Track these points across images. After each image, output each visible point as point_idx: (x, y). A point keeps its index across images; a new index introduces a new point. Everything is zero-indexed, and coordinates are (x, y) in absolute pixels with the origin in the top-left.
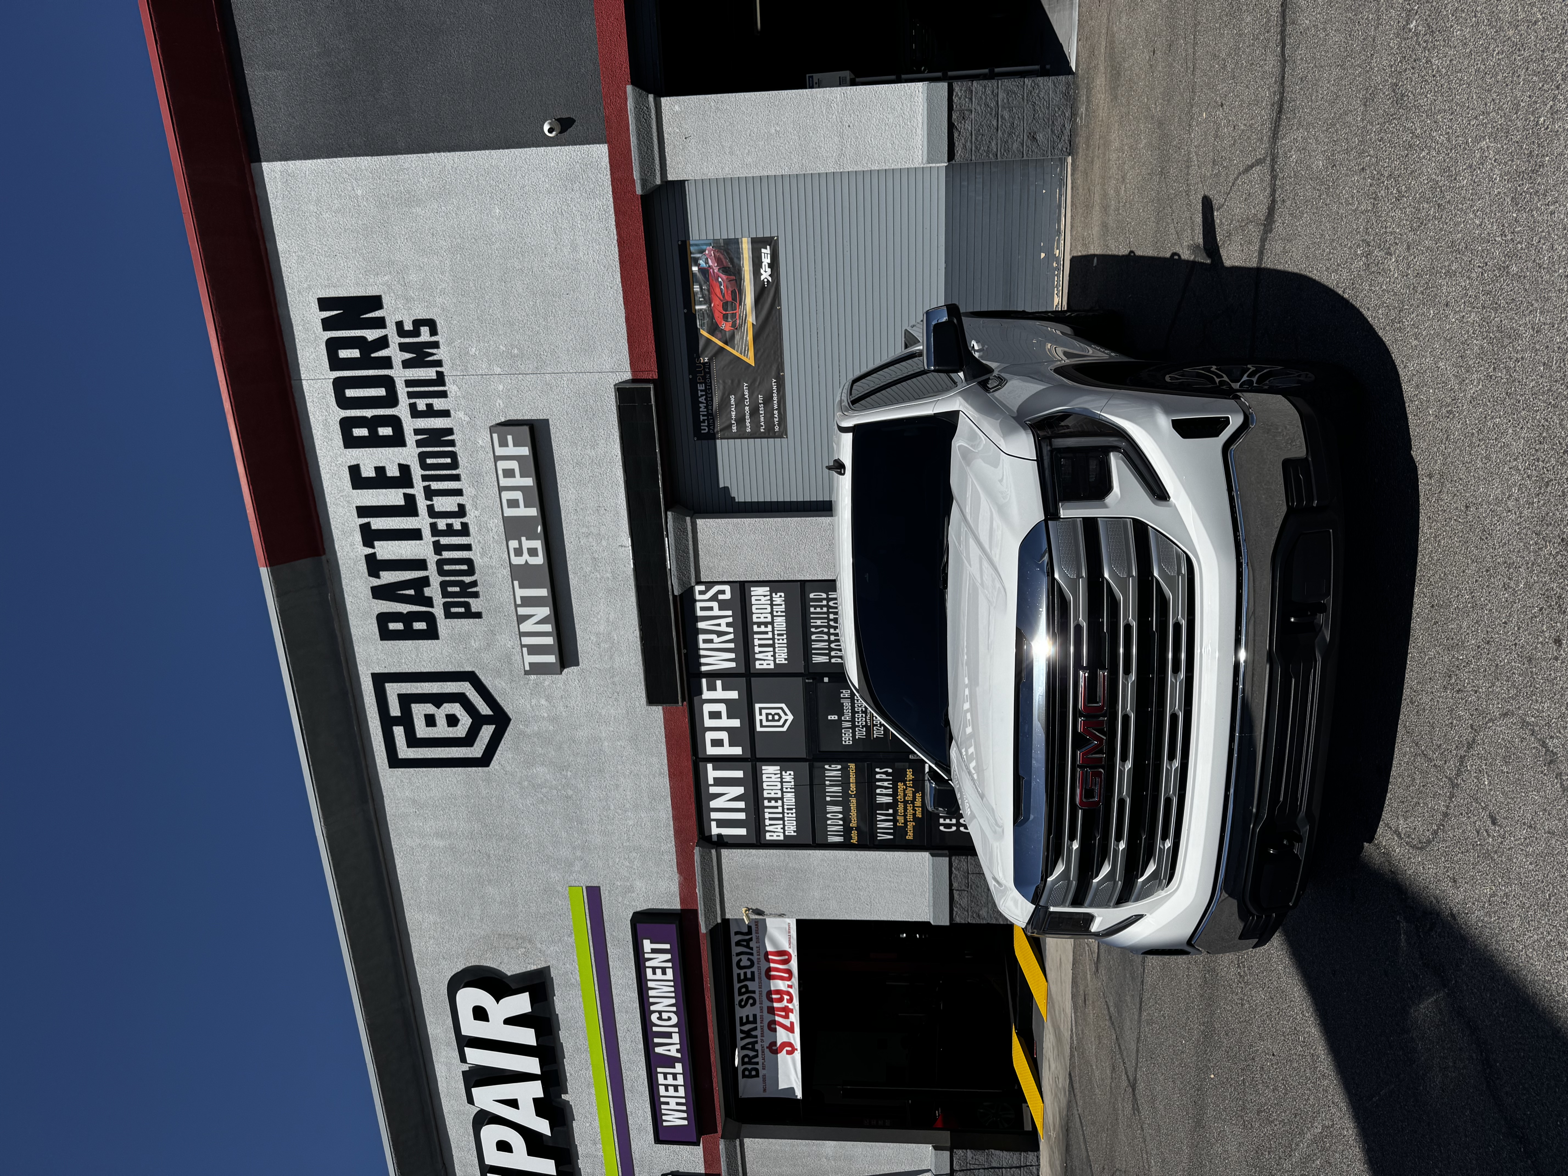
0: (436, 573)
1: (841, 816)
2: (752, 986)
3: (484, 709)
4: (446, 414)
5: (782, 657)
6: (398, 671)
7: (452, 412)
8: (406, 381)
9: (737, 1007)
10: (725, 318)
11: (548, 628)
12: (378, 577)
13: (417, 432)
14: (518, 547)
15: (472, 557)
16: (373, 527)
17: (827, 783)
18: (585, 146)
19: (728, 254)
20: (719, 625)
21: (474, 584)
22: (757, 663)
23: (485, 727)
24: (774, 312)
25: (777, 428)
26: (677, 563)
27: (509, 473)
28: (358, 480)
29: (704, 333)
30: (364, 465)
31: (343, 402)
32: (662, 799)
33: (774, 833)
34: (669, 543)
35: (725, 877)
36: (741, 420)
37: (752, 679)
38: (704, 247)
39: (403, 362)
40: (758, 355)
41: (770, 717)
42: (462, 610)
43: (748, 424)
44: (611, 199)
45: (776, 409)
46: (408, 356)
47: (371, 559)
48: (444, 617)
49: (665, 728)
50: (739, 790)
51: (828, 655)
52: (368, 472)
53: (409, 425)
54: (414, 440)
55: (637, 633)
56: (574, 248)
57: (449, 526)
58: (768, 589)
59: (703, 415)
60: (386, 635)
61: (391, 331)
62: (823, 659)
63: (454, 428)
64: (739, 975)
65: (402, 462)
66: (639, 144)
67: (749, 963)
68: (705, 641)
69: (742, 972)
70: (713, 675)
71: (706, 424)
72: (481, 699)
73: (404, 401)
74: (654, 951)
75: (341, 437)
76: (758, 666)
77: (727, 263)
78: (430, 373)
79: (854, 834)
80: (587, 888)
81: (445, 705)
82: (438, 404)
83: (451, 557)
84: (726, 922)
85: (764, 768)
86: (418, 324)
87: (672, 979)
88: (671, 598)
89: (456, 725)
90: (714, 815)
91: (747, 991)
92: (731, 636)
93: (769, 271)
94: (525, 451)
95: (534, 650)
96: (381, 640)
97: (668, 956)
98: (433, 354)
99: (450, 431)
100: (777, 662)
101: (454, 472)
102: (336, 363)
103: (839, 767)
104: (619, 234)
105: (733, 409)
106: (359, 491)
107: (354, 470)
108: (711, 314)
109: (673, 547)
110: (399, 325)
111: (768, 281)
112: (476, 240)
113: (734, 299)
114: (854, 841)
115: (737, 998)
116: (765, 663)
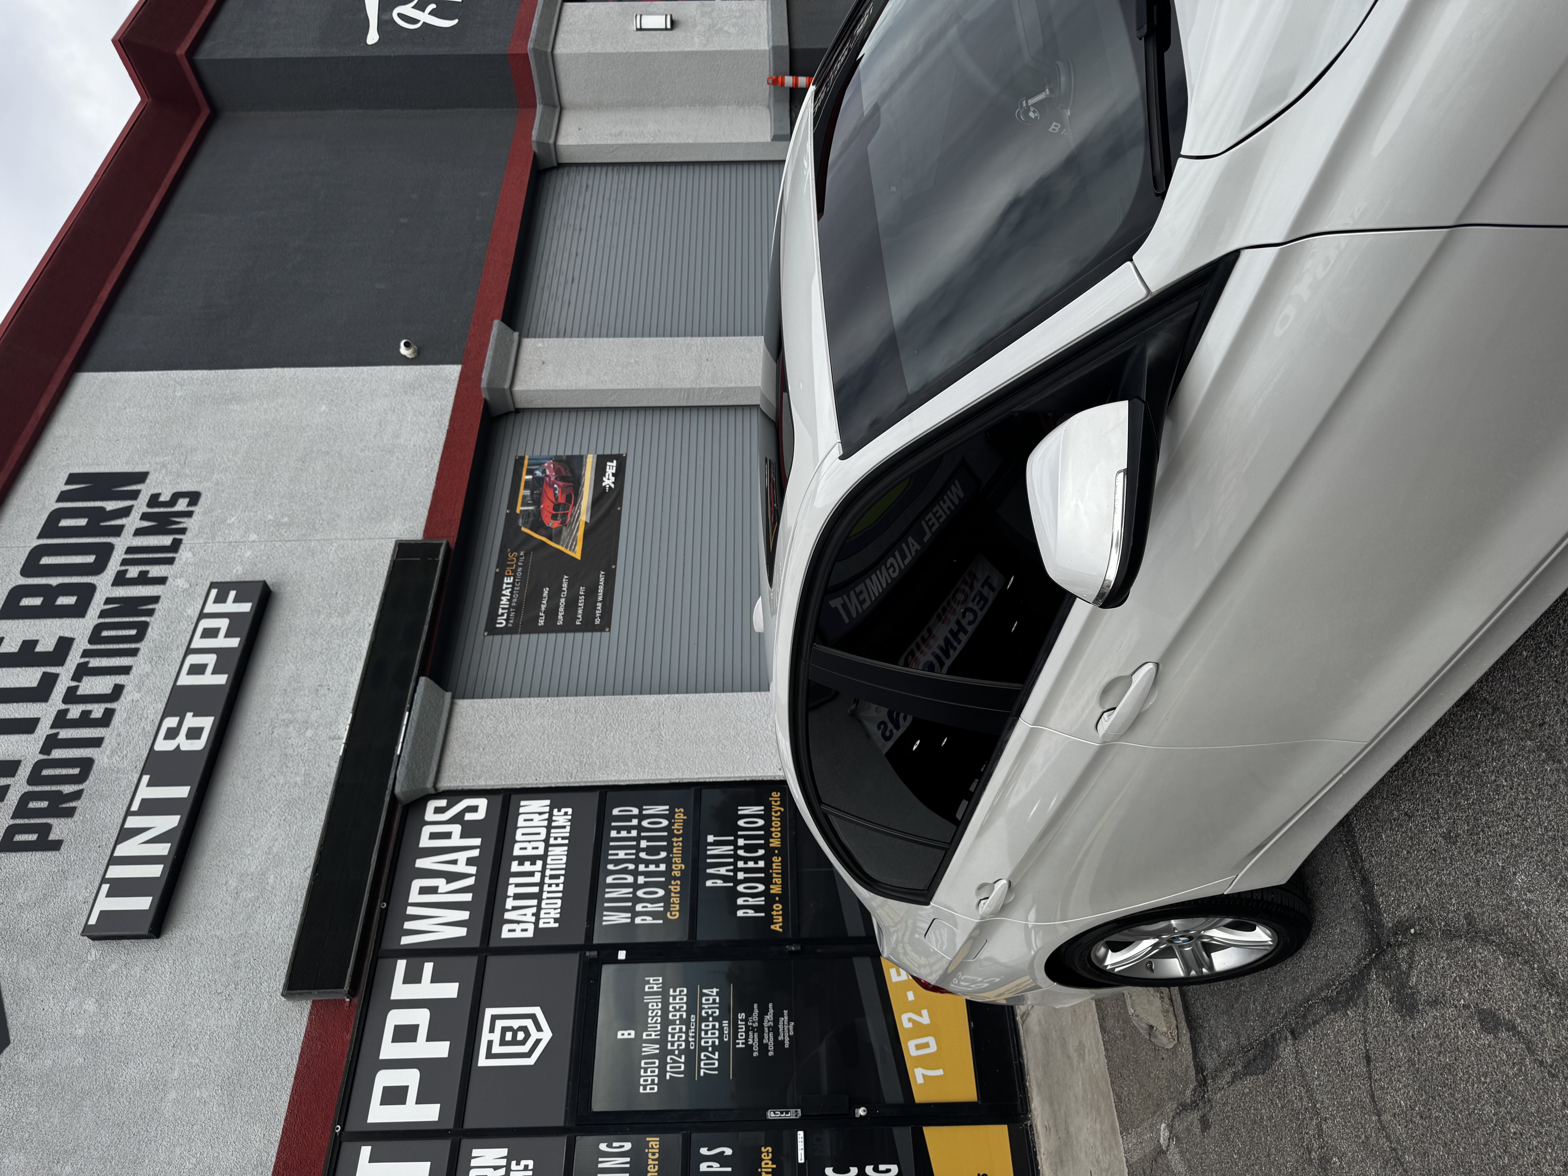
0: (25, 780)
4: (160, 581)
5: (551, 916)
7: (170, 580)
8: (129, 548)
10: (554, 517)
11: (163, 849)
13: (109, 601)
14: (175, 726)
15: (94, 758)
18: (438, 366)
19: (569, 467)
20: (454, 862)
21: (76, 796)
22: (506, 928)
24: (613, 512)
25: (597, 621)
26: (413, 748)
27: (210, 633)
29: (526, 530)
30: (11, 638)
31: (31, 570)
36: (552, 613)
37: (491, 958)
38: (543, 461)
39: (137, 529)
40: (586, 551)
41: (509, 1036)
42: (33, 837)
43: (560, 617)
45: (600, 602)
46: (147, 524)
51: (631, 910)
52: (10, 647)
53: (104, 593)
54: (100, 609)
55: (311, 871)
57: (86, 714)
58: (548, 802)
59: (504, 609)
61: (140, 502)
62: (622, 918)
63: (163, 597)
65: (67, 635)
68: (423, 890)
70: (420, 954)
71: (505, 617)
73: (113, 568)
76: (504, 934)
77: (565, 473)
78: (164, 541)
82: (155, 571)
83: (64, 757)
85: (476, 1152)
86: (176, 497)
88: (387, 799)
92: (470, 882)
93: (613, 479)
94: (245, 608)
95: (121, 887)
98: (179, 523)
99: (154, 600)
100: (541, 925)
101: (133, 646)
102: (49, 532)
103: (628, 1146)
105: (544, 601)
108: (538, 514)
109: (413, 725)
110: (155, 497)
111: (610, 487)
112: (287, 429)
113: (568, 499)
116: (518, 928)
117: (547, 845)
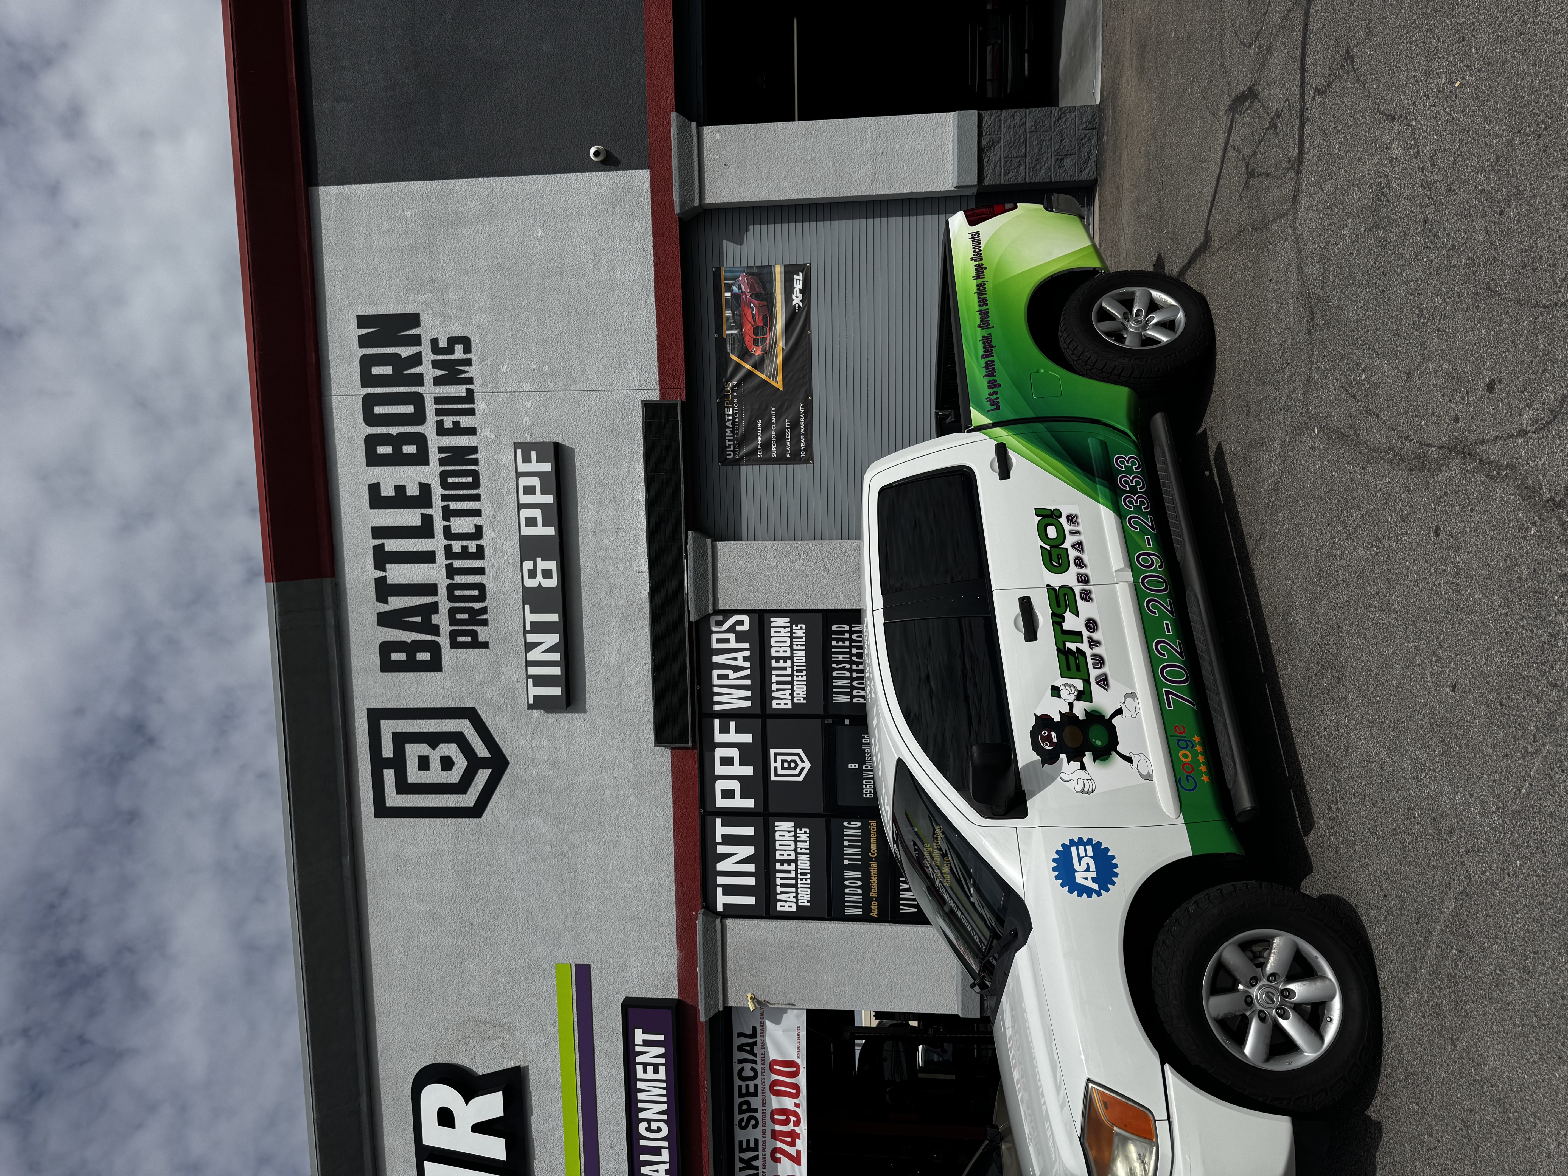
0: (445, 597)
1: (860, 883)
2: (755, 1102)
3: (482, 752)
4: (472, 431)
5: (801, 696)
6: (395, 707)
7: (478, 430)
8: (435, 398)
9: (737, 1128)
10: (756, 342)
11: (556, 657)
12: (386, 602)
13: (441, 450)
14: (532, 568)
15: (484, 582)
16: (387, 549)
17: (846, 843)
18: (628, 172)
19: (761, 281)
20: (736, 659)
21: (484, 610)
22: (774, 702)
23: (481, 771)
24: (804, 336)
25: (803, 454)
26: (695, 588)
27: (530, 490)
28: (377, 500)
29: (734, 358)
30: (385, 483)
31: (370, 419)
32: (665, 858)
33: (786, 902)
34: (688, 565)
35: (730, 955)
36: (767, 445)
37: (768, 720)
38: (738, 274)
39: (434, 378)
40: (786, 381)
41: (786, 765)
42: (469, 639)
43: (774, 449)
44: (650, 222)
45: (803, 434)
46: (440, 373)
47: (380, 583)
48: (449, 647)
49: (672, 775)
50: (750, 850)
51: (850, 694)
52: (387, 491)
53: (434, 442)
54: (438, 458)
55: (649, 666)
56: (612, 269)
57: (465, 548)
58: (788, 620)
59: (729, 440)
60: (387, 666)
61: (425, 349)
62: (845, 699)
63: (479, 447)
64: (740, 1087)
65: (424, 481)
66: (680, 166)
67: (751, 1074)
68: (720, 677)
69: (744, 1084)
70: (726, 716)
71: (732, 449)
72: (480, 740)
73: (431, 418)
74: (646, 1043)
75: (364, 454)
76: (775, 706)
77: (759, 289)
78: (460, 390)
79: (874, 905)
80: (576, 965)
81: (441, 745)
82: (465, 422)
83: (463, 581)
84: (728, 1011)
85: (777, 824)
86: (453, 341)
87: (665, 1078)
88: (687, 625)
89: (450, 769)
90: (721, 880)
91: (749, 1110)
92: (748, 672)
93: (800, 296)
94: (547, 467)
95: (540, 681)
96: (382, 671)
97: (661, 1050)
98: (465, 372)
99: (474, 450)
100: (796, 701)
101: (475, 492)
102: (367, 380)
103: (859, 824)
104: (656, 255)
105: (759, 434)
106: (377, 511)
107: (374, 489)
108: (741, 337)
109: (691, 570)
110: (434, 342)
111: (799, 305)
112: (516, 259)
113: (765, 324)
114: (874, 915)
115: (738, 1117)
116: (782, 702)
117: (792, 650)
